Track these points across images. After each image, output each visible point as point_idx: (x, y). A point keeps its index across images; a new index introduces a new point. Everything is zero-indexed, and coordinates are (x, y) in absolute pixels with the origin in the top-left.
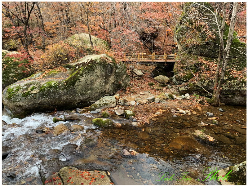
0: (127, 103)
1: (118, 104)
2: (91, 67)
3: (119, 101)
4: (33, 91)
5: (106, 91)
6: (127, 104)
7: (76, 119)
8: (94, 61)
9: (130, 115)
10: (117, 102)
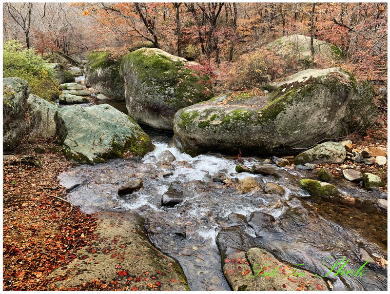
0: (369, 159)
1: (349, 159)
2: (309, 90)
3: (351, 152)
4: (214, 121)
5: (327, 133)
6: (368, 161)
7: (271, 174)
8: (316, 79)
9: (374, 184)
10: (347, 155)
